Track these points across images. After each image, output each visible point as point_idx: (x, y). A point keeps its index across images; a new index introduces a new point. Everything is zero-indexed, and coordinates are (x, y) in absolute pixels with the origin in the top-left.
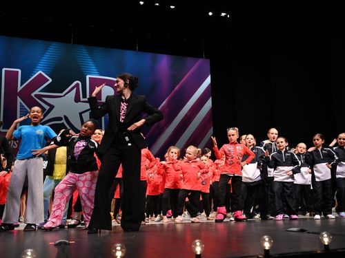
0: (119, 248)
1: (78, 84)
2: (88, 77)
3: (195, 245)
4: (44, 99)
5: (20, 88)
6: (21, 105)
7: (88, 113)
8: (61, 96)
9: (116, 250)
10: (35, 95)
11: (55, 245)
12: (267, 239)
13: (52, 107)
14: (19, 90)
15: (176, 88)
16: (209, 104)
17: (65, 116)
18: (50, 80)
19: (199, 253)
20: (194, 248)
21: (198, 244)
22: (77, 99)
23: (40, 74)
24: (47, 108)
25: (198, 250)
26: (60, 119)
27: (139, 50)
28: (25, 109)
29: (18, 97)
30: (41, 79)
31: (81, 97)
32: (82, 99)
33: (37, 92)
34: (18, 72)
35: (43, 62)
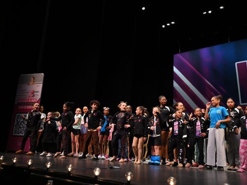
34: (246, 63)
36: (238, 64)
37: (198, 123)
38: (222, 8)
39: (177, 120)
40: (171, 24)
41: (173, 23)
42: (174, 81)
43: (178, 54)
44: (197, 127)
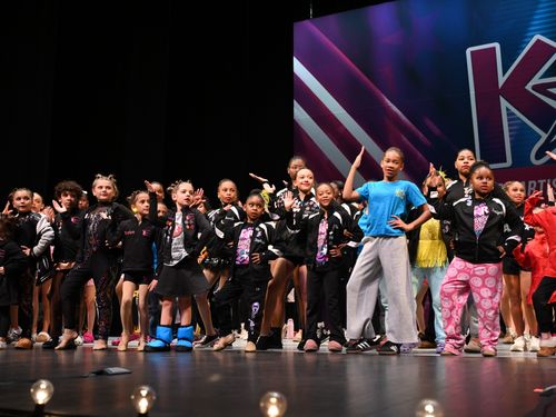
4: (552, 90)
5: (502, 80)
6: (510, 114)
10: (534, 88)
14: (500, 84)
23: (538, 41)
28: (519, 119)
29: (504, 104)
33: (536, 80)
34: (494, 48)
35: (540, 15)
36: (472, 53)
37: (323, 228)
39: (251, 225)
42: (295, 102)
43: (306, 22)
44: (319, 237)
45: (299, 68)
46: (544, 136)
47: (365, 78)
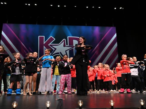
0: (80, 102)
1: (64, 40)
2: (68, 37)
3: (111, 102)
4: (53, 46)
7: (68, 51)
8: (59, 45)
9: (79, 103)
10: (50, 45)
11: (58, 100)
12: (142, 101)
13: (56, 49)
14: (44, 43)
15: (102, 39)
16: (116, 45)
17: (60, 52)
18: (55, 39)
19: (112, 105)
20: (111, 103)
21: (112, 102)
22: (64, 46)
23: (51, 37)
24: (54, 49)
25: (112, 104)
26: (59, 53)
27: (87, 26)
29: (44, 47)
30: (52, 39)
31: (66, 45)
32: (66, 46)
33: (50, 44)
34: (43, 37)
35: (52, 33)
36: (40, 37)
38: (36, 5)
40: (4, 3)
41: (5, 3)
42: (1, 40)
43: (6, 24)
45: (3, 33)
46: (51, 54)
47: (18, 38)
